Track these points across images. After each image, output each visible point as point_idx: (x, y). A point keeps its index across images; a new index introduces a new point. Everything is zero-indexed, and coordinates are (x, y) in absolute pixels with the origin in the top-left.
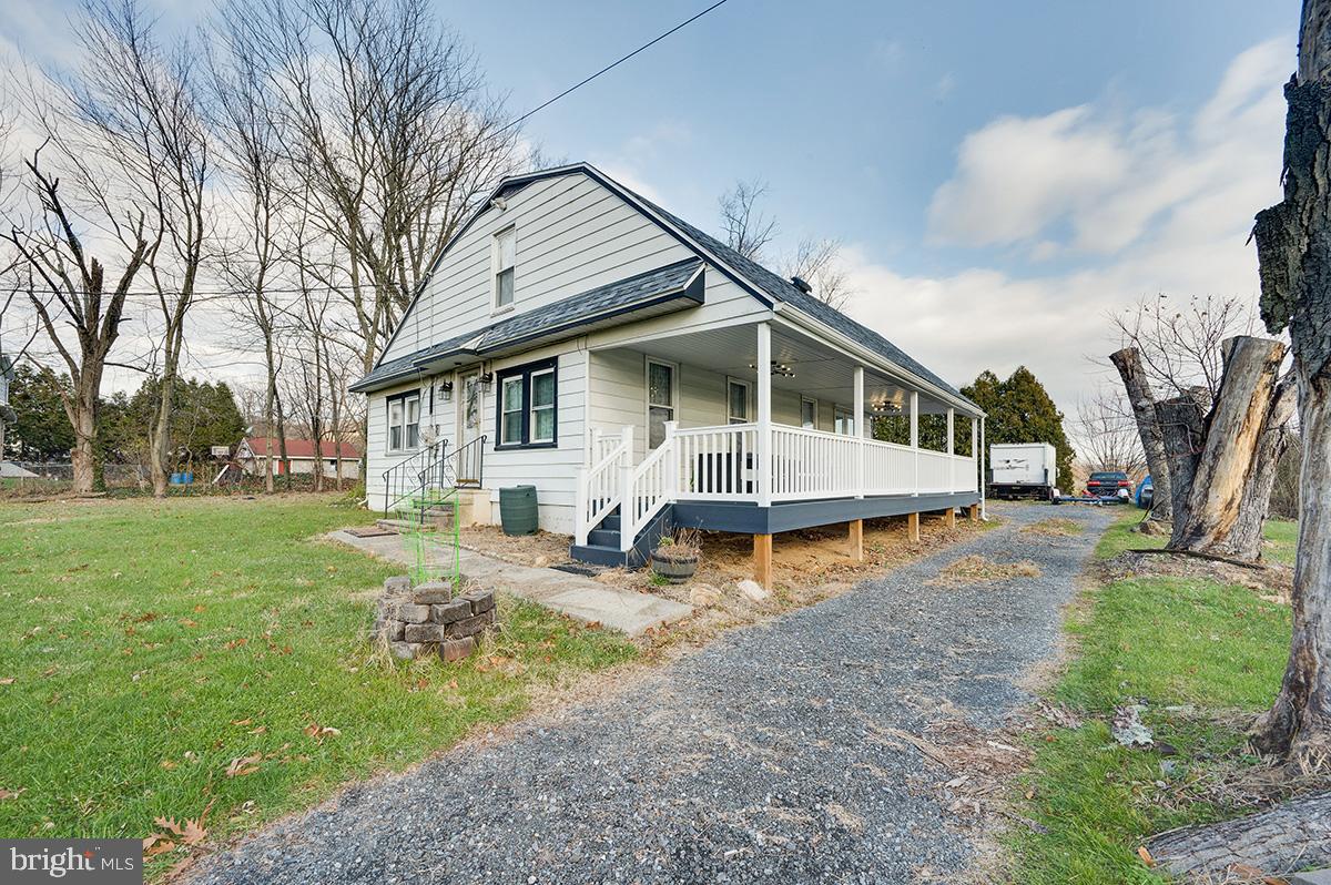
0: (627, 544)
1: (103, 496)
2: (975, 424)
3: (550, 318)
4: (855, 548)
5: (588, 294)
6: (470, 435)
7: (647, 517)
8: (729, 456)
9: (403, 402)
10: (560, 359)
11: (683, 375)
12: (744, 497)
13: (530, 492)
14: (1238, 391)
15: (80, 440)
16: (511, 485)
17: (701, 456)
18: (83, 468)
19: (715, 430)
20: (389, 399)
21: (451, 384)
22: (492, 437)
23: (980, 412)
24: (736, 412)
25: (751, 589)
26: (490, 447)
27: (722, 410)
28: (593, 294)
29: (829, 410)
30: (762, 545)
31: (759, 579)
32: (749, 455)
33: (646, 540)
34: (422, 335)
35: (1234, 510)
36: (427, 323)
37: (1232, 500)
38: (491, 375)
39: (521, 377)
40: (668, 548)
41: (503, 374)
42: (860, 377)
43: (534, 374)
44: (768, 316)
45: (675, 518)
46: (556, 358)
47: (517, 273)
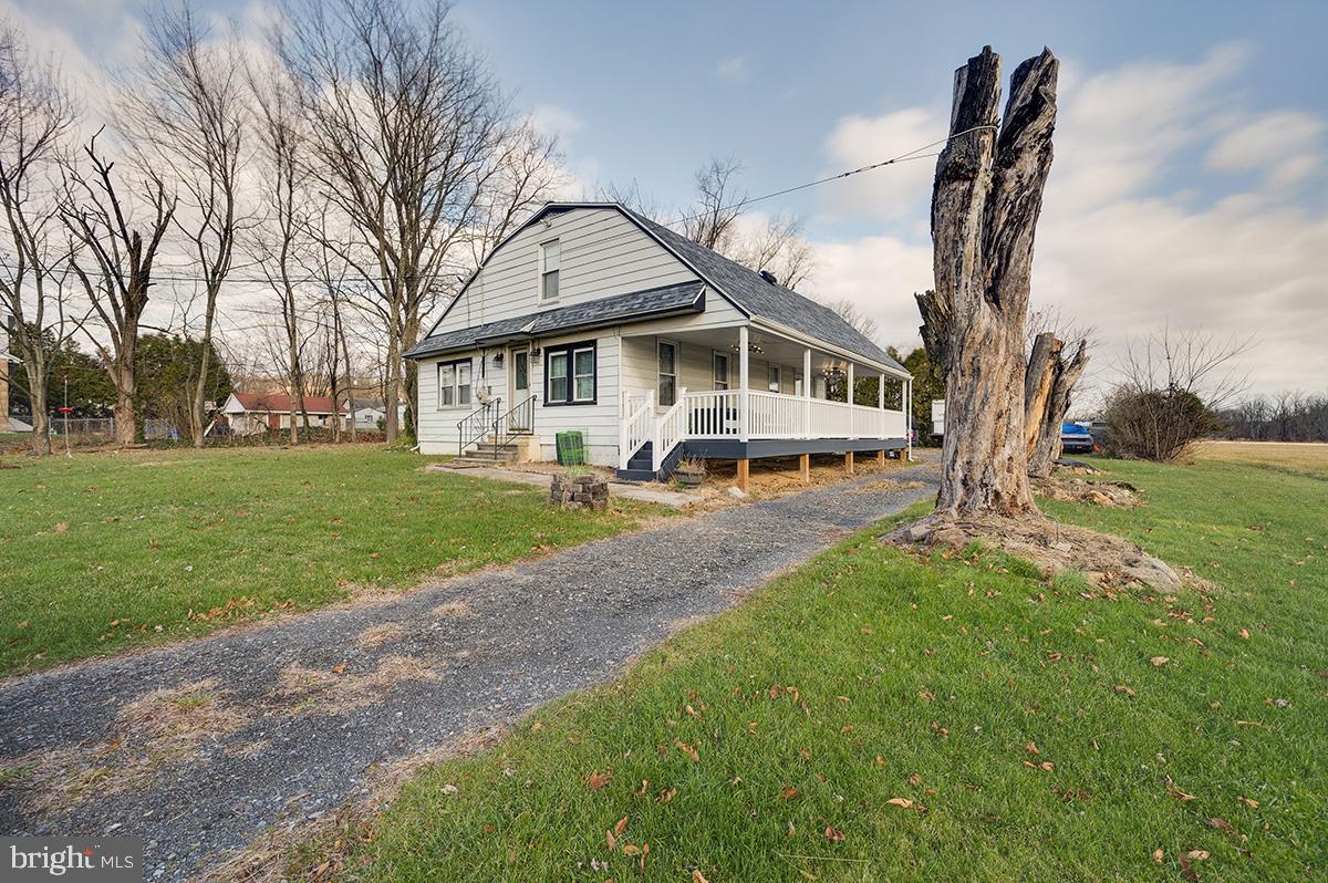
0: (657, 467)
1: (145, 447)
2: (905, 385)
3: (592, 313)
4: (805, 474)
5: (621, 297)
6: (521, 395)
7: (669, 450)
8: (715, 410)
9: (455, 367)
10: (598, 341)
11: (682, 352)
12: (731, 436)
13: (578, 438)
14: (1036, 369)
15: (123, 396)
16: (564, 431)
17: (696, 410)
18: (126, 422)
19: (705, 394)
20: (440, 365)
21: (502, 355)
22: (541, 397)
23: (908, 375)
24: (719, 377)
25: (735, 491)
26: (540, 403)
27: (709, 377)
28: (625, 297)
29: (791, 374)
30: (743, 466)
31: (741, 486)
32: (735, 410)
33: (670, 462)
34: (472, 315)
35: (1034, 445)
36: (479, 306)
37: (1033, 437)
38: (539, 350)
39: (565, 352)
40: (684, 467)
41: (548, 350)
42: (808, 355)
43: (576, 351)
44: (746, 323)
45: (685, 450)
46: (595, 340)
47: (561, 275)
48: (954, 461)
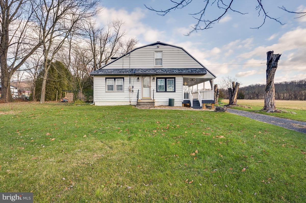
0: (201, 106)
6: (146, 89)
9: (115, 80)
10: (176, 78)
20: (107, 78)
22: (155, 90)
28: (185, 69)
34: (125, 65)
36: (128, 63)
38: (154, 78)
39: (164, 79)
41: (157, 78)
43: (168, 79)
47: (163, 60)
48: (269, 102)
